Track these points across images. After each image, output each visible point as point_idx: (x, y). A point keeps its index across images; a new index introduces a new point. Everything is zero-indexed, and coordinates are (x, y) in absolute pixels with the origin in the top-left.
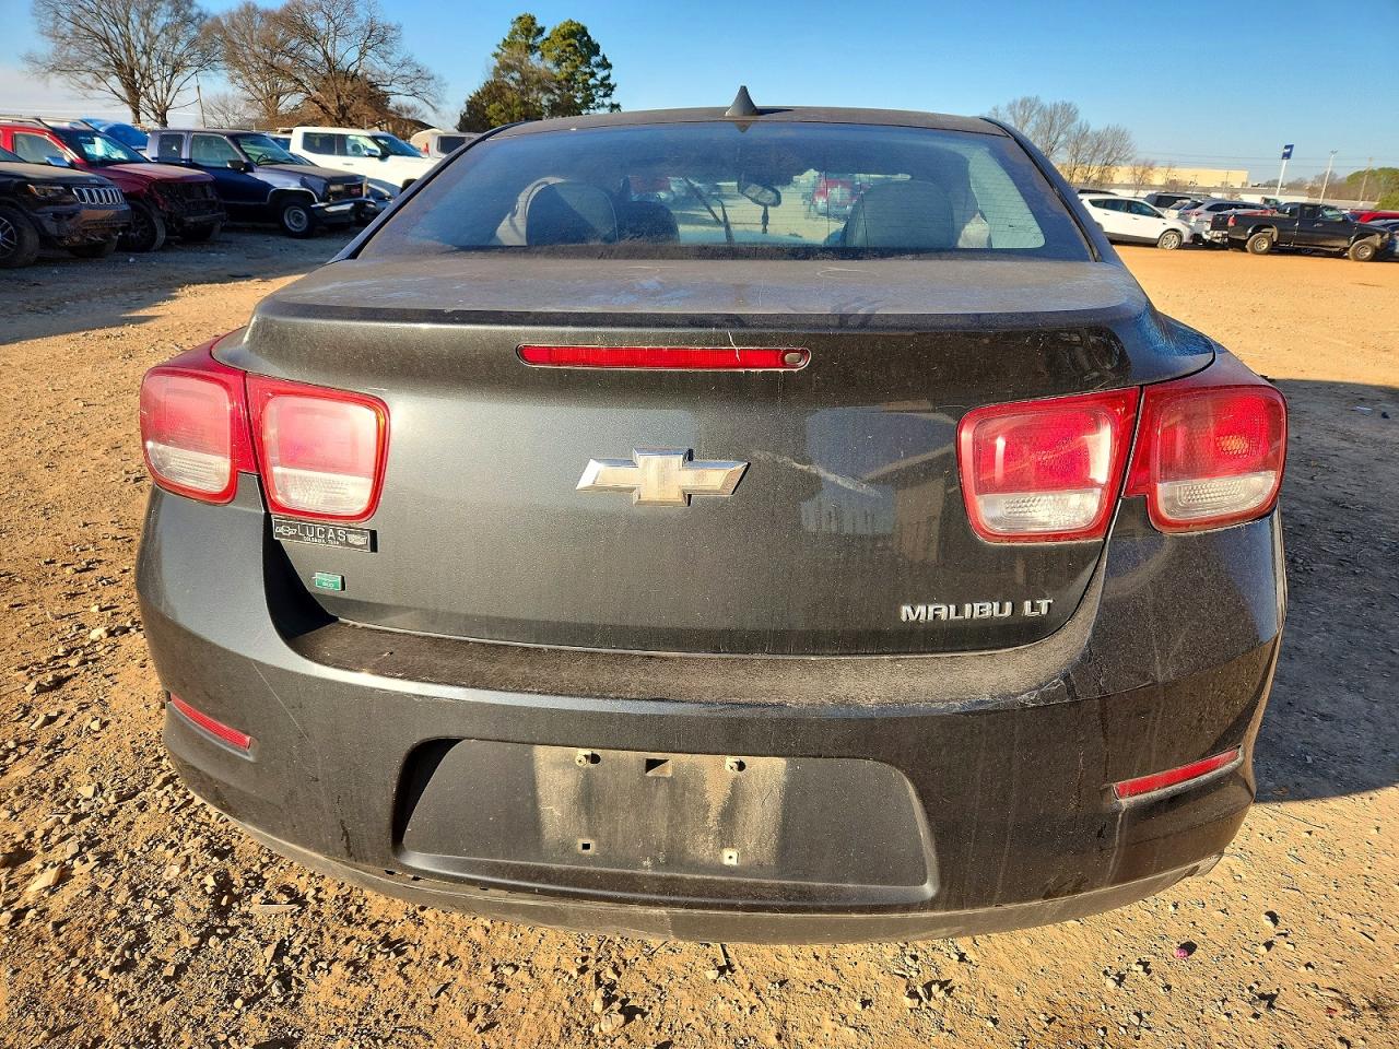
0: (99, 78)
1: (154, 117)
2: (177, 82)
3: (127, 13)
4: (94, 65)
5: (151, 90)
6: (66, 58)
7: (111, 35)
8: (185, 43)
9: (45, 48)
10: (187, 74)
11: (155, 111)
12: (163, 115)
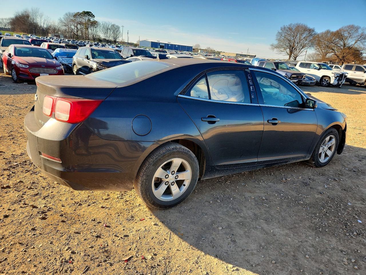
0: (285, 49)
1: (293, 58)
2: (302, 50)
3: (297, 34)
4: (285, 46)
5: (295, 52)
6: (280, 45)
7: (291, 40)
8: (308, 41)
9: (276, 43)
10: (306, 48)
11: (294, 57)
12: (296, 58)
